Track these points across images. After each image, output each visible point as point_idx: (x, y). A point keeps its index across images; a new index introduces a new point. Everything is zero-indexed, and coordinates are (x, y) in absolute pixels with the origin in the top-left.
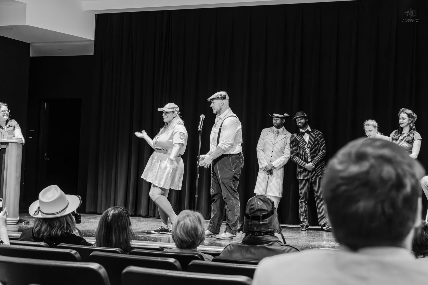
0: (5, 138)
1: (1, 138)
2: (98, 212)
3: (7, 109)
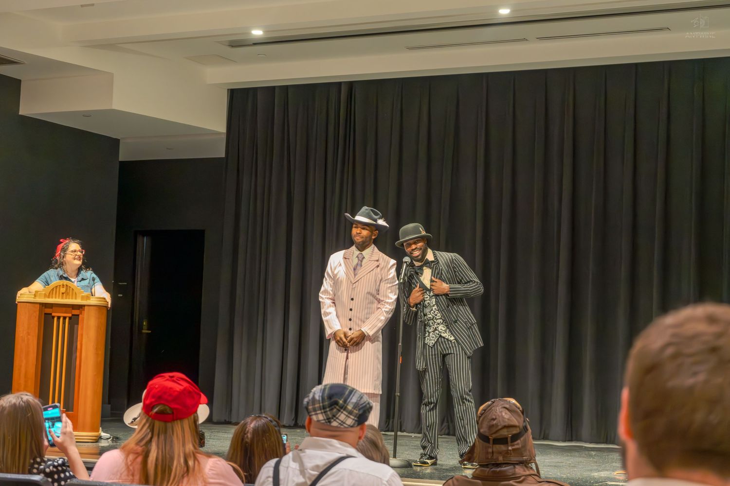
0: (77, 298)
1: (71, 298)
2: (234, 421)
3: (80, 249)
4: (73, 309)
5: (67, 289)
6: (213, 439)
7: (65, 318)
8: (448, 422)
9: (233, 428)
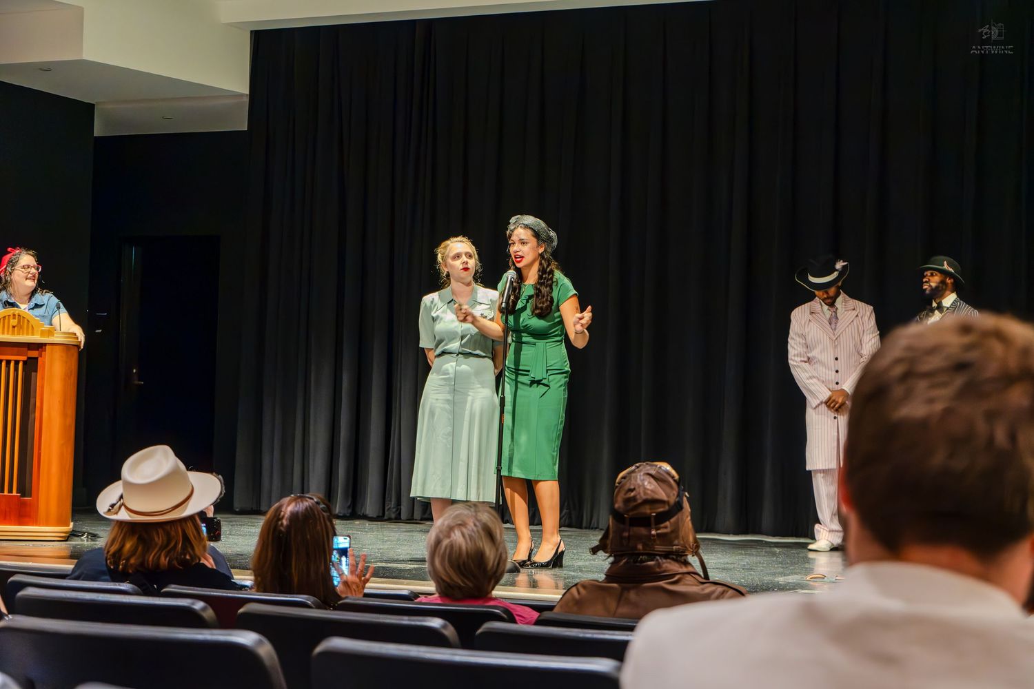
0: (35, 334)
1: (25, 333)
2: (263, 508)
3: (36, 264)
4: (28, 350)
5: (19, 322)
6: (234, 535)
7: (17, 362)
8: (569, 508)
9: (260, 519)
